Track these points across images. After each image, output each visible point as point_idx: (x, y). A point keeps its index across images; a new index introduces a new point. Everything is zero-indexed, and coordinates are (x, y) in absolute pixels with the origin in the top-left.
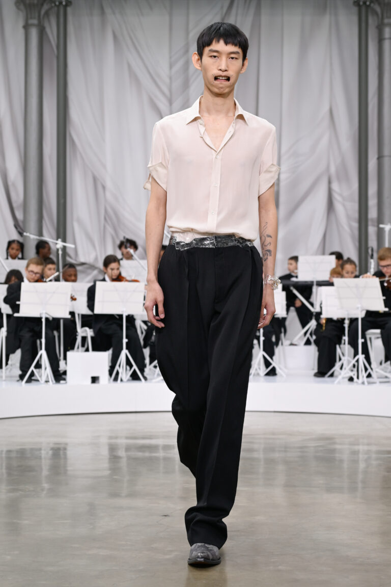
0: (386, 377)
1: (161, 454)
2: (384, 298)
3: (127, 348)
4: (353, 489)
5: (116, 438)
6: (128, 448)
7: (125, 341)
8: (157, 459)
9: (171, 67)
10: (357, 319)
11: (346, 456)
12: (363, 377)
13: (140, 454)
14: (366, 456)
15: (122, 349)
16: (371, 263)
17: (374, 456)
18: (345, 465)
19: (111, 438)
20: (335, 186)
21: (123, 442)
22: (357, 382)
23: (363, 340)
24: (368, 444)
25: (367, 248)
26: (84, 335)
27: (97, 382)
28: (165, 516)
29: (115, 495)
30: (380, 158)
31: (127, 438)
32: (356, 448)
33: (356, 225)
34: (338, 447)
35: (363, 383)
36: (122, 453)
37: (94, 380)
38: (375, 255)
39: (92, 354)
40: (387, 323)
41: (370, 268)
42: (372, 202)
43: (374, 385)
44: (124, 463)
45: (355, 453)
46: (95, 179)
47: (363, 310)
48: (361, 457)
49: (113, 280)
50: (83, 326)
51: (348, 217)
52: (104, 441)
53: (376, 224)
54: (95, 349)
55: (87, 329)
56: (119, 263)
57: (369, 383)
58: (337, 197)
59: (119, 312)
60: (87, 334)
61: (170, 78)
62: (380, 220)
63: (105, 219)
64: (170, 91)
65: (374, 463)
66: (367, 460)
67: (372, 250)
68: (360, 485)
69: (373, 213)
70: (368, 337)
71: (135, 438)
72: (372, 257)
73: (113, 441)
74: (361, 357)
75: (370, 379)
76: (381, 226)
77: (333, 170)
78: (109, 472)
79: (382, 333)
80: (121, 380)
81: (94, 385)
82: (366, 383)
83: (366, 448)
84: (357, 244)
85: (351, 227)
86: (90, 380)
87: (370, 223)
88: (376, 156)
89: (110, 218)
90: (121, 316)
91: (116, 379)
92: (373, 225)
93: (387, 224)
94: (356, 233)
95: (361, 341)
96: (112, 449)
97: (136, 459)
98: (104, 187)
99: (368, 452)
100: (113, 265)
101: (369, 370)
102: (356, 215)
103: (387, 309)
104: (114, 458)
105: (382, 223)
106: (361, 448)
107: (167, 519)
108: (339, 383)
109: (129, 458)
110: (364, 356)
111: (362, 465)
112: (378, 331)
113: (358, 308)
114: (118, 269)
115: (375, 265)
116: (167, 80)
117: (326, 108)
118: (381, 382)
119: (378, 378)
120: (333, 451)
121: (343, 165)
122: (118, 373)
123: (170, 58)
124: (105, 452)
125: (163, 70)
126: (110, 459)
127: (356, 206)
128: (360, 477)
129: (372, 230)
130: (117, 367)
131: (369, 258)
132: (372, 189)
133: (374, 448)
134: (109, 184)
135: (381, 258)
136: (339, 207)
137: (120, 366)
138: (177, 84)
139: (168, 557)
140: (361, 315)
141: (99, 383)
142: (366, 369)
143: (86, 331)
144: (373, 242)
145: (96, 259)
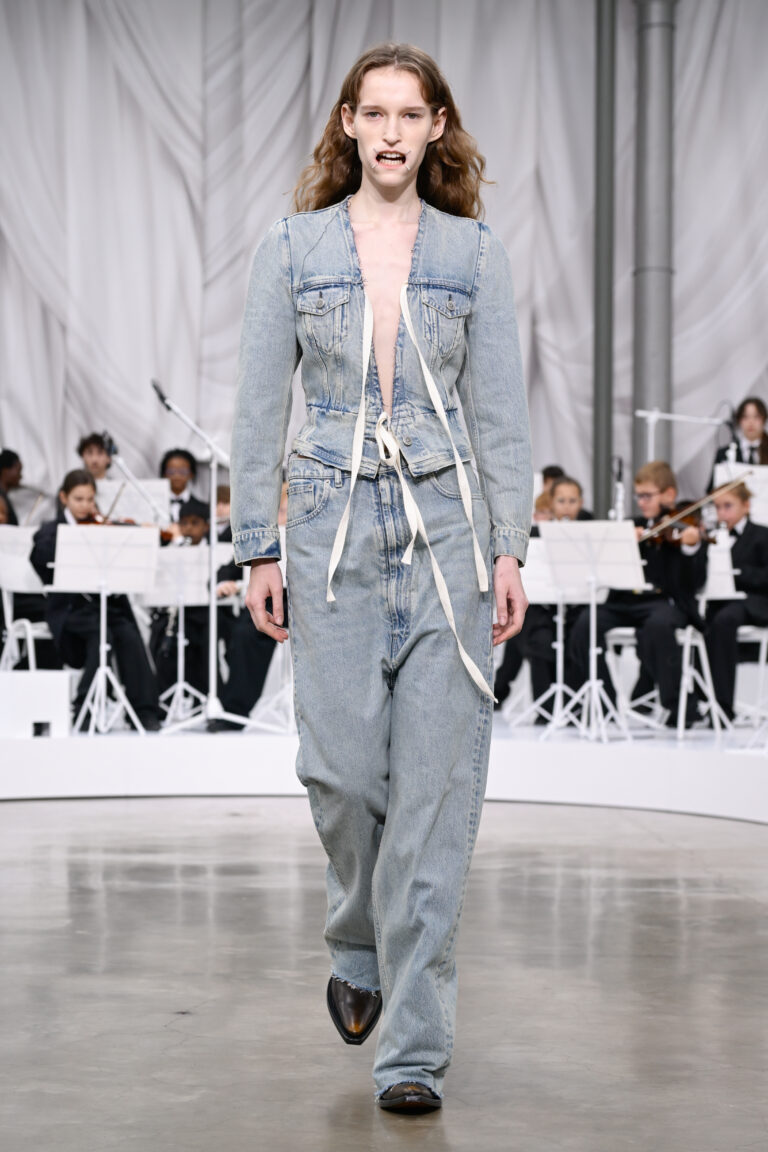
0: (647, 727)
1: (178, 884)
2: (644, 562)
3: (109, 664)
4: (574, 959)
5: (85, 850)
6: (109, 872)
7: (104, 647)
8: (169, 895)
9: (206, 76)
10: (585, 607)
11: (556, 892)
12: (599, 726)
13: (134, 885)
14: (604, 891)
15: (97, 665)
16: (616, 490)
17: (620, 890)
18: (555, 909)
19: (73, 850)
20: (546, 331)
21: (97, 858)
22: (586, 738)
23: (599, 651)
24: (610, 866)
25: (610, 459)
26: (21, 635)
27: (45, 732)
28: (183, 1013)
29: (81, 969)
30: (639, 272)
31: (107, 850)
32: (584, 873)
33: (587, 411)
34: (543, 871)
35: (599, 740)
36: (96, 882)
37: (40, 729)
38: (627, 474)
39: (35, 676)
40: (647, 616)
41: (616, 500)
42: (622, 364)
43: (622, 744)
44: (100, 904)
45: (579, 883)
46: (45, 311)
47: (598, 589)
48: (594, 892)
49: (81, 521)
50: (17, 616)
51: (572, 394)
52: (59, 857)
53: (629, 409)
54: (43, 664)
55: (25, 622)
56: (94, 488)
57: (612, 739)
58: (549, 353)
59: (93, 589)
60: (26, 633)
61: (204, 101)
62: (638, 401)
63: (66, 394)
64: (204, 128)
65: (622, 904)
66: (606, 900)
67: (621, 463)
68: (591, 951)
69: (623, 388)
70: (611, 643)
71: (126, 851)
72: (620, 477)
73: (79, 857)
74: (594, 685)
75: (614, 732)
76: (640, 413)
77: (541, 296)
78: (68, 922)
79: (637, 635)
80: (97, 730)
81: (40, 740)
82: (605, 740)
83: (604, 874)
84: (590, 450)
85: (577, 416)
86: (30, 730)
87: (616, 407)
88: (630, 269)
89: (76, 390)
90: (96, 597)
91: (85, 728)
92: (623, 412)
93: (650, 409)
94: (589, 427)
95: (594, 651)
96: (77, 872)
97: (125, 895)
98: (64, 328)
99: (609, 883)
100: (82, 490)
101: (612, 712)
102: (588, 390)
103: (649, 587)
104: (80, 893)
105: (642, 407)
106: (592, 873)
107: (187, 1020)
108: (548, 738)
109: (111, 892)
110: (600, 683)
111: (595, 910)
112: (630, 631)
113: (589, 584)
114: (91, 499)
115: (625, 495)
116: (198, 106)
117: (528, 168)
118: (636, 738)
119: (631, 728)
120: (535, 880)
121: (563, 286)
122: (88, 716)
123: (205, 58)
124: (61, 880)
125: (189, 84)
126: (71, 894)
127: (588, 372)
128: (592, 933)
129: (621, 422)
130: (87, 703)
131: (614, 479)
132: (622, 337)
133: (620, 875)
134: (74, 320)
135: (637, 480)
136: (553, 373)
137: (93, 700)
138: (218, 113)
139: (186, 1098)
140: (595, 598)
141: (48, 735)
142: (605, 711)
143: (23, 627)
144: (622, 448)
145: (47, 477)
